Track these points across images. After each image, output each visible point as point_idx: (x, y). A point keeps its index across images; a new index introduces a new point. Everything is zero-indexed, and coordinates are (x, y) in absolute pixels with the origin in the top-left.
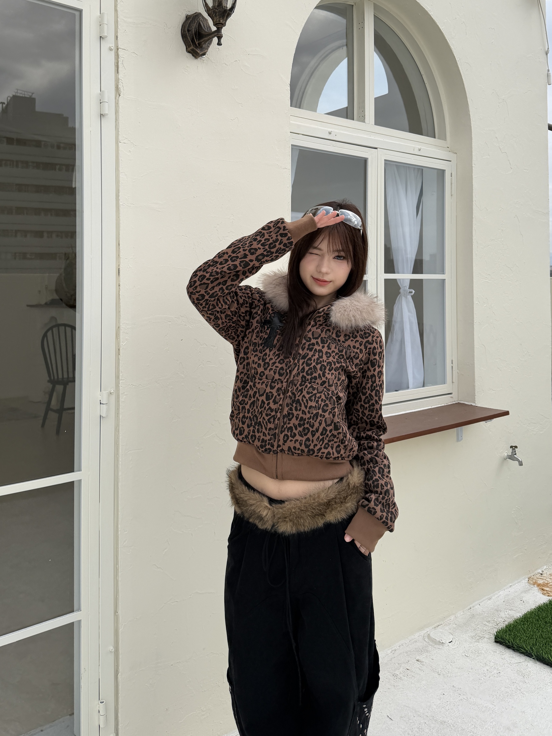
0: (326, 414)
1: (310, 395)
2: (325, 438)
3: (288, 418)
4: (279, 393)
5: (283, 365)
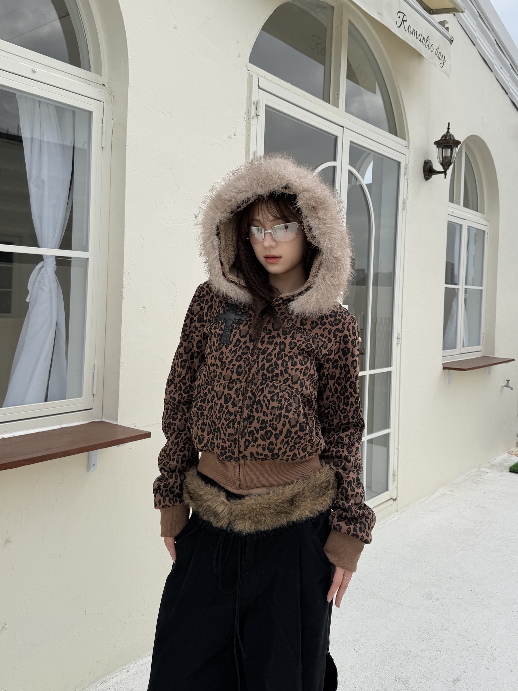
3: (248, 422)
4: (238, 394)
5: (242, 363)
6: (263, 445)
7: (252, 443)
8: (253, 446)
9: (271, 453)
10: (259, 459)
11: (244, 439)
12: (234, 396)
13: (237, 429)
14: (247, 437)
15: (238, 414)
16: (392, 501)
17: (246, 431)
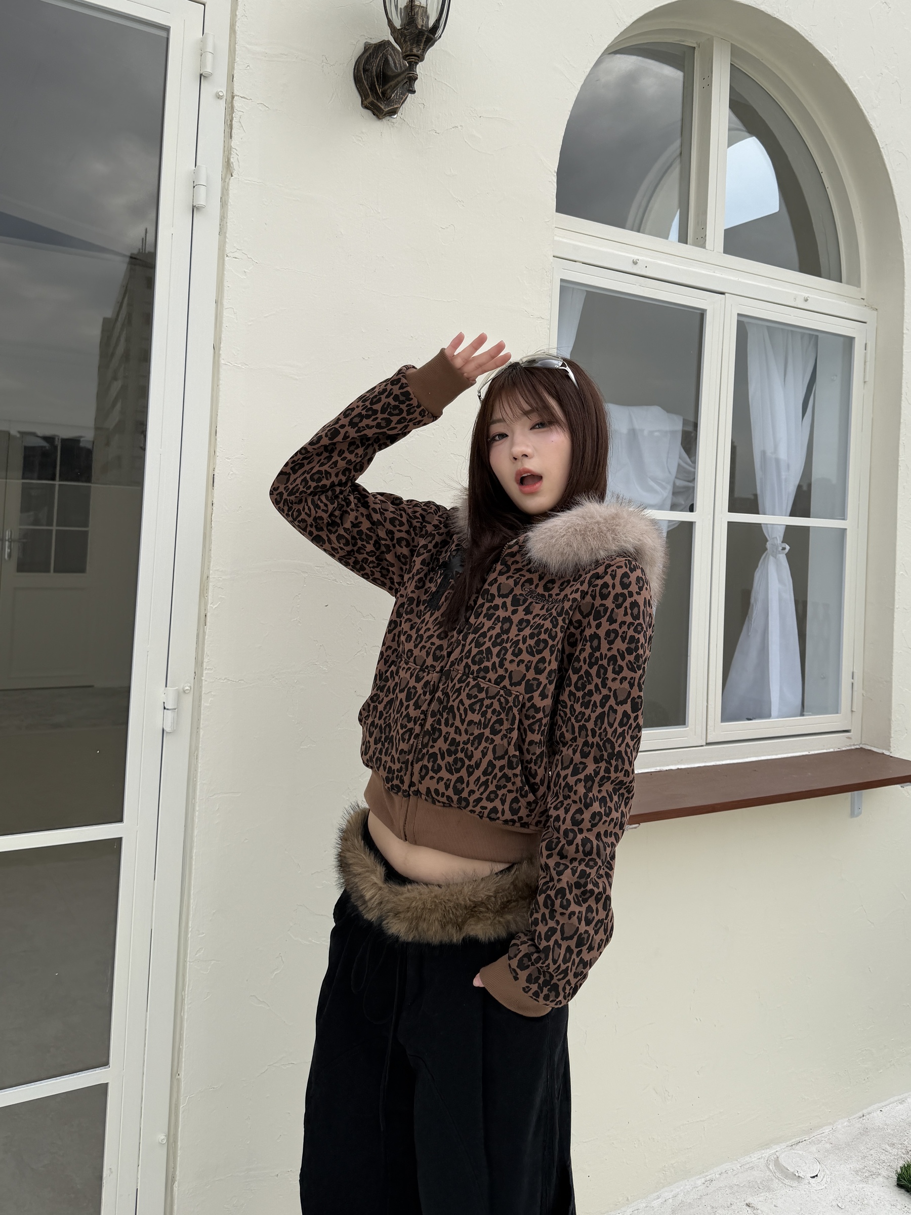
0: (497, 739)
1: (473, 700)
2: (490, 781)
3: (431, 737)
9: (458, 797)
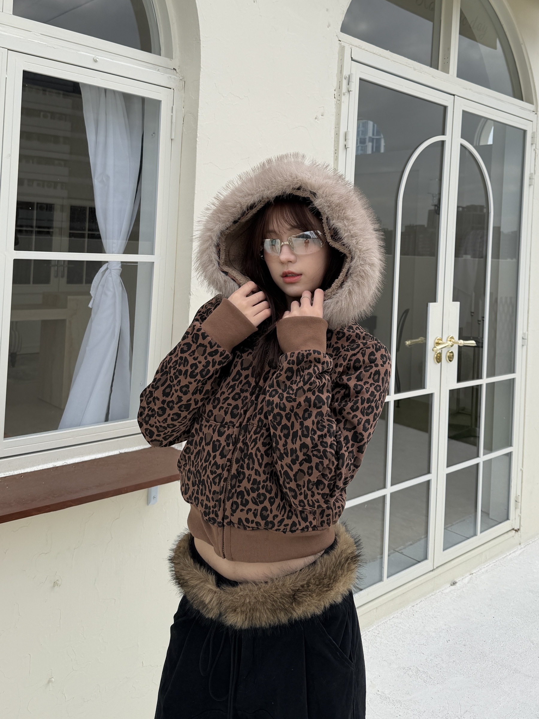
3: (238, 479)
4: (228, 442)
5: (239, 403)
6: (255, 510)
7: (241, 507)
8: (242, 510)
9: (265, 521)
10: (249, 527)
11: (231, 501)
12: (224, 443)
13: (223, 487)
14: (235, 499)
15: (226, 469)
16: (514, 532)
17: (233, 491)
